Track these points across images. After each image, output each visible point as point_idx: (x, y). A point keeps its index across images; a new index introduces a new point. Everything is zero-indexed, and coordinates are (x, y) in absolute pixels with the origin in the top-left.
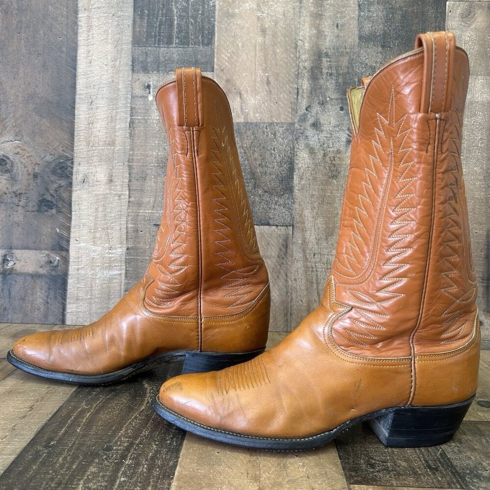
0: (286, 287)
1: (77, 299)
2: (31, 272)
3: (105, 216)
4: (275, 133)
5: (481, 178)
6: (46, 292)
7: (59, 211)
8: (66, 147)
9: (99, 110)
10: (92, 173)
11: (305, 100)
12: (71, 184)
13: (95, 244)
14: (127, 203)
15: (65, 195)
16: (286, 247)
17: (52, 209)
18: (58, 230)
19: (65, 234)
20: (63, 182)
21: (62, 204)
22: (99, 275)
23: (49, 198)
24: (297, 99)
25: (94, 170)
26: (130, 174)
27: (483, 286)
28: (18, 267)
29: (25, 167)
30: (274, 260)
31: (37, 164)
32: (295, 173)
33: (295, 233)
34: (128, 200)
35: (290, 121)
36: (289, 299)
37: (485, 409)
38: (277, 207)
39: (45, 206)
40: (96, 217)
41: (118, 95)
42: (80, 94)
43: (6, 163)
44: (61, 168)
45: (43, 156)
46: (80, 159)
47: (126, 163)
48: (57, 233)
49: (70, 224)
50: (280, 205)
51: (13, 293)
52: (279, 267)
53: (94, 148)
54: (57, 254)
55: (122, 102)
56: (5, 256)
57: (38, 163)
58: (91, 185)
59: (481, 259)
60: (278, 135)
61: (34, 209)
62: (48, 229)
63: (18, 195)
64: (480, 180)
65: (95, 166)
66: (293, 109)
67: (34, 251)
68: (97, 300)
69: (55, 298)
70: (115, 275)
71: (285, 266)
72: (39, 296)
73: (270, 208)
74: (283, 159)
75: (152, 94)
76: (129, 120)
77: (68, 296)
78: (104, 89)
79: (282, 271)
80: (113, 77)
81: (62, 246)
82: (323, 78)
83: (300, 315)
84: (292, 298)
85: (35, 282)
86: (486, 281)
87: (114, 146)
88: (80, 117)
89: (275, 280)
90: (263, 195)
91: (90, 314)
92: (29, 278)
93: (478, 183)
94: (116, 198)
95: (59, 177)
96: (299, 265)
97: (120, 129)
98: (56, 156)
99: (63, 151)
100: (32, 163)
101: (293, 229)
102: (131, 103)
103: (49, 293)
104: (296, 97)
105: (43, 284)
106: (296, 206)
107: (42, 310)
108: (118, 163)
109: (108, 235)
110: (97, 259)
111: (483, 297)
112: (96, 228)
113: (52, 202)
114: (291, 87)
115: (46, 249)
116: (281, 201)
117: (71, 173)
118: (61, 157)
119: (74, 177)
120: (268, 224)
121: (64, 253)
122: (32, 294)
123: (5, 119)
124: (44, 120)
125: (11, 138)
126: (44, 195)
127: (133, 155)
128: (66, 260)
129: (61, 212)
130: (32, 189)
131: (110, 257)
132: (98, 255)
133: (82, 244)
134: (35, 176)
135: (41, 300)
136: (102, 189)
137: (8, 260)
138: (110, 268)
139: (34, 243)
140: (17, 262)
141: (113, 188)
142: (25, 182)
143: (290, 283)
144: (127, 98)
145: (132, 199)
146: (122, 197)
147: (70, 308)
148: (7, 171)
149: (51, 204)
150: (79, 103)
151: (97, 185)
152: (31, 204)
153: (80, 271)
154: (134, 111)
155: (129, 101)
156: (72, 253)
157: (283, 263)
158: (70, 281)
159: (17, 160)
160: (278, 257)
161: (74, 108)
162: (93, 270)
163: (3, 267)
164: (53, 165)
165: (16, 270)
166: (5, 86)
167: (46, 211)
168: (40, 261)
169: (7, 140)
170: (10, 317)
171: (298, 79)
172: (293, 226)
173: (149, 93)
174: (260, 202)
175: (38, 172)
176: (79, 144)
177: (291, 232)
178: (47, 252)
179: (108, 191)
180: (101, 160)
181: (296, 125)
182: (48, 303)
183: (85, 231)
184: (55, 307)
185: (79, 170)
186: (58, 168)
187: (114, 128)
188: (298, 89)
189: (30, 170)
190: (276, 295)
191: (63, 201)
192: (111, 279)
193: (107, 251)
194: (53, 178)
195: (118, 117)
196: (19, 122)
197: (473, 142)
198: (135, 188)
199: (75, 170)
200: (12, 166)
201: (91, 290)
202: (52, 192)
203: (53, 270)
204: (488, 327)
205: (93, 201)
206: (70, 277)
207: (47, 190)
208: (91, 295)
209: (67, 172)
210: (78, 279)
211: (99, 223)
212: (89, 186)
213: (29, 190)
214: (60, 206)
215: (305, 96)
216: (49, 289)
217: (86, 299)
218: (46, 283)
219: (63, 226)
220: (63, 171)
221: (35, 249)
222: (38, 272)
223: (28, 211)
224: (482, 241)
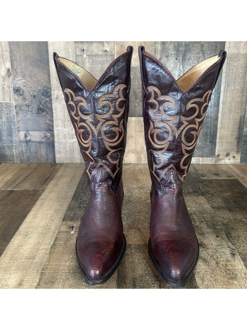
1: (60, 152)
2: (38, 141)
7: (47, 113)
8: (47, 82)
10: (60, 94)
11: (159, 55)
12: (51, 100)
13: (65, 127)
15: (49, 105)
17: (44, 112)
18: (48, 122)
19: (51, 123)
20: (47, 99)
21: (48, 110)
22: (68, 141)
23: (42, 107)
27: (237, 141)
28: (32, 139)
29: (29, 92)
31: (34, 91)
39: (41, 111)
41: (69, 55)
43: (20, 91)
44: (46, 93)
45: (37, 87)
46: (54, 88)
48: (47, 123)
49: (53, 119)
51: (32, 150)
54: (48, 132)
56: (26, 134)
57: (35, 90)
58: (60, 100)
59: (237, 129)
61: (36, 112)
62: (43, 121)
63: (28, 106)
64: (239, 93)
68: (68, 152)
69: (50, 152)
72: (43, 151)
75: (85, 54)
77: (56, 151)
78: (62, 52)
80: (66, 45)
81: (50, 129)
82: (167, 44)
85: (40, 145)
86: (238, 139)
88: (52, 66)
90: (140, 102)
91: (66, 158)
92: (37, 144)
95: (45, 97)
98: (43, 87)
99: (46, 84)
100: (32, 90)
102: (76, 59)
103: (47, 150)
104: (154, 53)
105: (44, 146)
107: (45, 157)
110: (67, 134)
111: (236, 146)
112: (65, 120)
113: (43, 109)
114: (153, 49)
115: (43, 131)
117: (51, 95)
118: (45, 87)
119: (52, 96)
121: (52, 132)
122: (40, 151)
123: (17, 69)
124: (35, 69)
125: (21, 78)
126: (39, 105)
128: (53, 135)
129: (48, 113)
130: (34, 103)
132: (67, 132)
133: (59, 128)
134: (34, 97)
135: (44, 153)
137: (27, 136)
139: (38, 128)
140: (31, 137)
142: (30, 100)
144: (73, 56)
147: (57, 156)
148: (21, 95)
149: (43, 110)
150: (51, 60)
152: (34, 110)
153: (60, 140)
155: (75, 58)
156: (55, 132)
158: (56, 144)
159: (25, 89)
161: (48, 62)
162: (65, 139)
163: (26, 139)
164: (42, 91)
165: (31, 140)
166: (14, 52)
167: (42, 113)
168: (41, 136)
169: (19, 79)
170: (31, 160)
171: (155, 44)
173: (84, 53)
174: (138, 106)
175: (36, 95)
176: (53, 80)
178: (44, 132)
182: (47, 154)
183: (60, 122)
184: (50, 156)
185: (54, 93)
186: (44, 92)
188: (155, 49)
189: (32, 94)
191: (49, 108)
193: (71, 131)
194: (43, 97)
196: (23, 70)
197: (237, 74)
199: (52, 93)
200: (23, 92)
201: (66, 148)
202: (43, 104)
203: (48, 140)
204: (237, 159)
205: (62, 108)
206: (55, 143)
207: (40, 103)
208: (66, 150)
209: (49, 94)
210: (59, 143)
211: (66, 118)
212: (59, 100)
213: (32, 104)
214: (47, 110)
215: (159, 53)
216: (47, 148)
217: (64, 152)
218: (46, 145)
219: (50, 120)
220: (47, 94)
221: (39, 131)
222: (41, 141)
223: (33, 113)
224: (238, 121)
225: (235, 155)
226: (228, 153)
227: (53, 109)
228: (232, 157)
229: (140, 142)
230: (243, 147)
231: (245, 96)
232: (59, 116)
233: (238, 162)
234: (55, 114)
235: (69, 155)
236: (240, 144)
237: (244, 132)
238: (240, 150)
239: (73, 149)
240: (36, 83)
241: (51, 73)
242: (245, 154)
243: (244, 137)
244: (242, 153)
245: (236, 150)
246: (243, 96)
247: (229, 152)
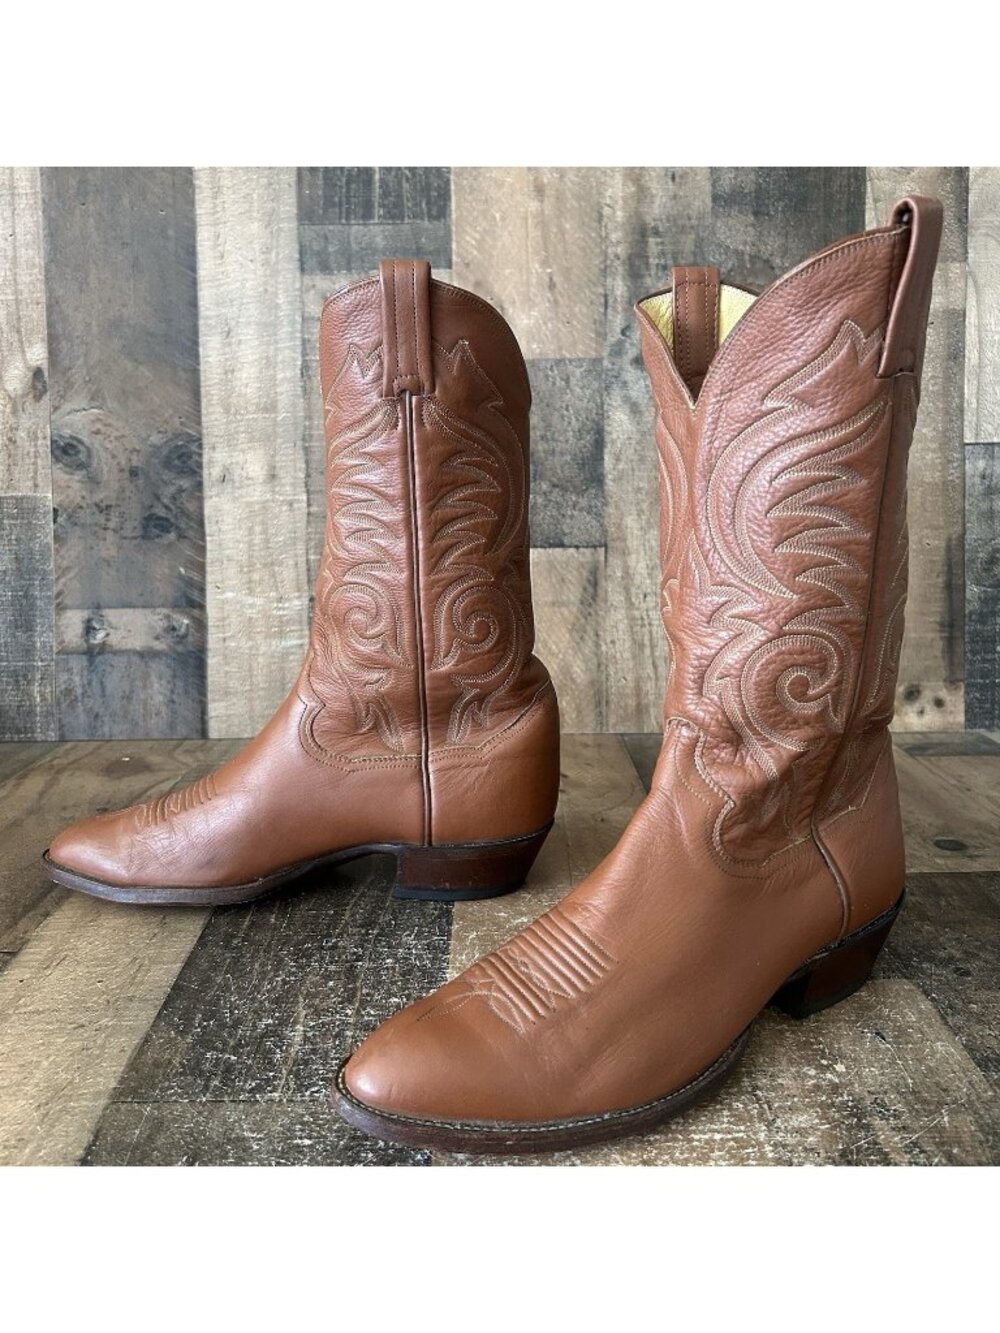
0: (596, 655)
1: (227, 694)
2: (138, 648)
3: (267, 541)
4: (568, 378)
5: (934, 446)
6: (169, 682)
7: (181, 536)
8: (187, 418)
9: (243, 347)
10: (237, 463)
11: (619, 316)
12: (199, 485)
13: (251, 592)
14: (305, 517)
15: (191, 507)
16: (595, 584)
17: (169, 532)
18: (182, 570)
19: (196, 577)
20: (185, 483)
21: (186, 524)
22: (263, 649)
23: (161, 512)
24: (605, 314)
25: (240, 458)
26: (307, 462)
27: (942, 638)
28: (115, 640)
29: (114, 457)
30: (574, 609)
31: (135, 450)
32: (606, 451)
33: (610, 559)
34: (306, 511)
35: (593, 354)
36: (604, 677)
37: (948, 853)
38: (576, 513)
39: (155, 526)
40: (251, 545)
41: (277, 317)
42: (207, 318)
43: (78, 452)
44: (179, 457)
45: (144, 436)
46: (214, 439)
47: (299, 443)
48: (180, 576)
49: (204, 558)
50: (581, 510)
51: (110, 686)
52: (583, 621)
53: (239, 417)
54: (184, 613)
55: (284, 330)
56: (89, 621)
57: (138, 448)
58: (238, 485)
59: (938, 590)
60: (573, 381)
61: (135, 534)
62: (163, 569)
63: (104, 509)
64: (934, 451)
65: (243, 451)
66: (598, 334)
67: (140, 610)
68: (261, 693)
69: (186, 692)
70: (292, 647)
71: (594, 617)
72: (157, 690)
73: (563, 516)
74: (584, 424)
76: (299, 363)
77: (210, 688)
78: (251, 306)
79: (588, 628)
80: (265, 283)
81: (191, 598)
82: (650, 275)
83: (622, 704)
84: (608, 675)
85: (147, 665)
86: (947, 629)
87: (275, 412)
88: (210, 359)
89: (578, 643)
90: (551, 492)
91: (251, 718)
92: (135, 659)
93: (930, 456)
94: (284, 508)
95: (178, 473)
96: (620, 617)
97: (285, 379)
98: (170, 435)
99: (182, 424)
100: (126, 449)
101: (606, 552)
102: (302, 332)
103: (175, 685)
104: (602, 310)
105: (163, 668)
106: (611, 510)
107: (163, 714)
108: (284, 443)
109: (273, 575)
110: (257, 620)
111: (943, 657)
112: (251, 565)
113: (167, 520)
114: (593, 293)
115: (163, 606)
116: (583, 502)
117: (200, 465)
118: (177, 436)
119: (205, 472)
120: (562, 545)
121: (196, 612)
122: (145, 687)
123: (70, 369)
124: (142, 368)
125: (84, 404)
126: (152, 506)
127: (310, 427)
128: (201, 625)
129: (185, 537)
130: (130, 497)
131: (281, 616)
132: (259, 612)
133: (230, 595)
134: (134, 473)
135: (161, 698)
136: (257, 493)
137: (94, 629)
138: (281, 635)
139: (142, 595)
140: (112, 631)
141: (277, 489)
142: (116, 486)
143: (604, 648)
144: (293, 323)
145: (314, 509)
146: (296, 506)
147: (215, 709)
148: (81, 466)
149: (165, 523)
150: (205, 335)
151: (248, 486)
152: (129, 525)
153: (228, 643)
154: (308, 346)
155: (299, 327)
156: (212, 612)
157: (590, 614)
158: (212, 661)
159: (96, 443)
160: (582, 603)
161: (196, 343)
162: (250, 639)
163: (87, 641)
164: (165, 452)
165: (111, 646)
166: (64, 306)
167: (158, 536)
168: (152, 628)
169: (77, 407)
171: (605, 277)
172: (606, 546)
174: (546, 506)
175: (140, 464)
176: (211, 410)
177: (602, 558)
178: (165, 611)
179: (268, 496)
180: (251, 440)
181: (606, 363)
182: (173, 702)
183: (232, 571)
184: (186, 709)
185: (215, 460)
186: (174, 456)
187: (273, 378)
188: (606, 296)
189: (123, 462)
190: (579, 671)
191: (188, 516)
192: (285, 655)
193: (275, 605)
194: (167, 476)
195: (280, 358)
196: (95, 373)
198: (318, 488)
199: (205, 459)
200: (89, 455)
201: (251, 676)
202: (166, 501)
203: (179, 643)
204: (953, 709)
205: (244, 516)
206: (210, 654)
207: (158, 498)
208: (251, 685)
209: (191, 463)
210: (225, 657)
211: (256, 554)
212: (233, 487)
213: (124, 499)
214: (183, 526)
215: (620, 309)
216: (174, 676)
217: (243, 692)
218: (169, 667)
219: (192, 563)
220: (184, 462)
221: (144, 607)
222: (151, 648)
223: (125, 538)
224: (940, 557)
225: (943, 694)
226: (913, 686)
227: (206, 521)
228: (932, 703)
229: (554, 647)
230: (972, 663)
231: (955, 465)
232: (231, 545)
233: (959, 723)
234: (211, 541)
235: (265, 704)
236: (959, 649)
237: (970, 601)
238: (960, 675)
239: (283, 678)
240: (144, 421)
241: (202, 384)
242: (982, 688)
243: (971, 620)
244: (968, 686)
245: (944, 673)
246: (949, 462)
247: (915, 683)
